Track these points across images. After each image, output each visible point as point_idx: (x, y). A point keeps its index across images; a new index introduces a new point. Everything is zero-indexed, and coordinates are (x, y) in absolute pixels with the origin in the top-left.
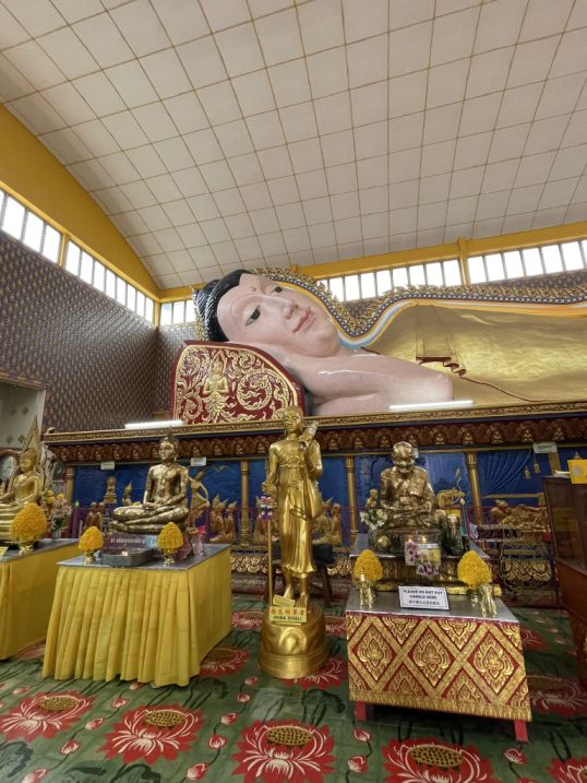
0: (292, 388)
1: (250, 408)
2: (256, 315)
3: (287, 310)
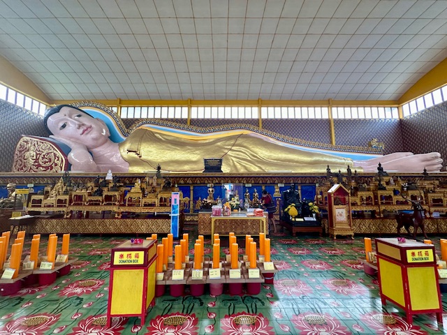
0: (64, 159)
1: (44, 165)
2: (64, 126)
3: (77, 126)
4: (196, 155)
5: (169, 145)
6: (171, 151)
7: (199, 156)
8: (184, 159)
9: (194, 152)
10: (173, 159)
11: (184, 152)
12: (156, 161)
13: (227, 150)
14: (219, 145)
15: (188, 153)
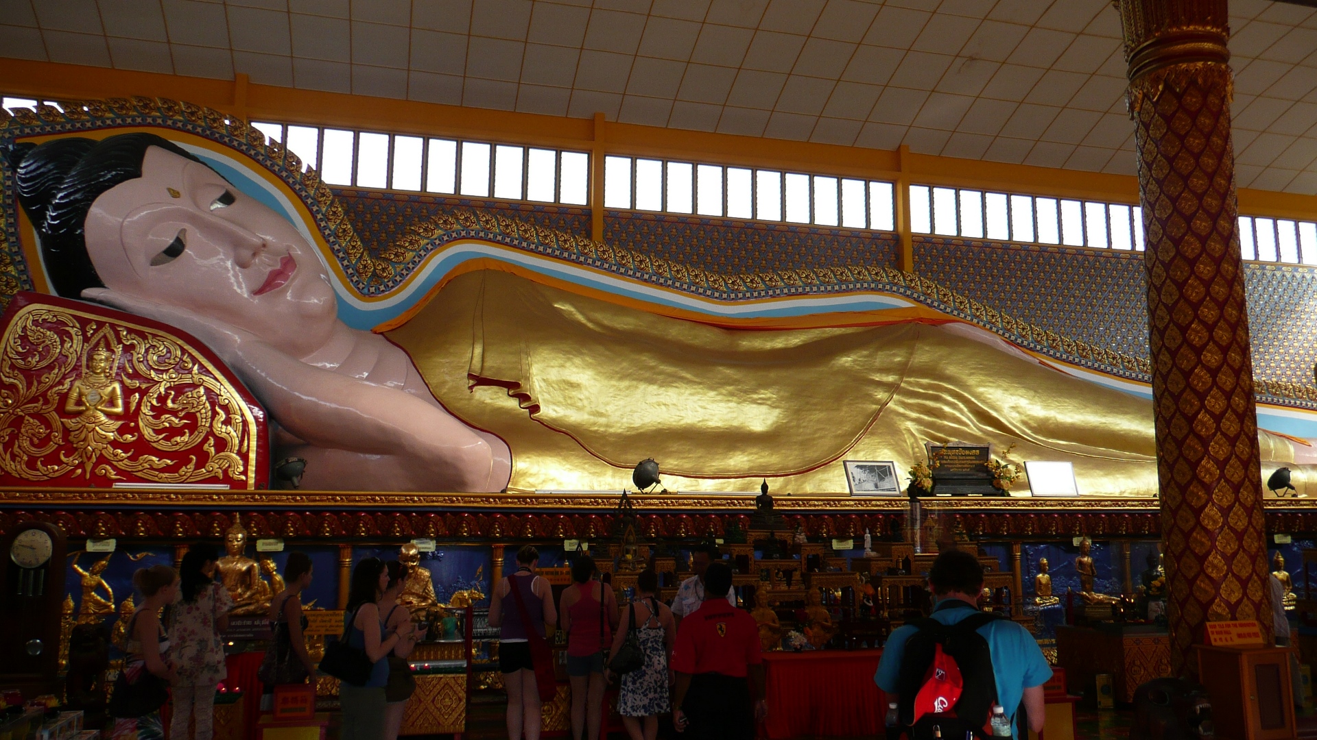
0: (249, 418)
3: (244, 251)
4: (764, 409)
5: (648, 360)
6: (661, 386)
7: (777, 412)
8: (719, 424)
9: (755, 396)
10: (674, 423)
11: (712, 394)
12: (602, 429)
13: (886, 392)
14: (847, 365)
15: (730, 399)
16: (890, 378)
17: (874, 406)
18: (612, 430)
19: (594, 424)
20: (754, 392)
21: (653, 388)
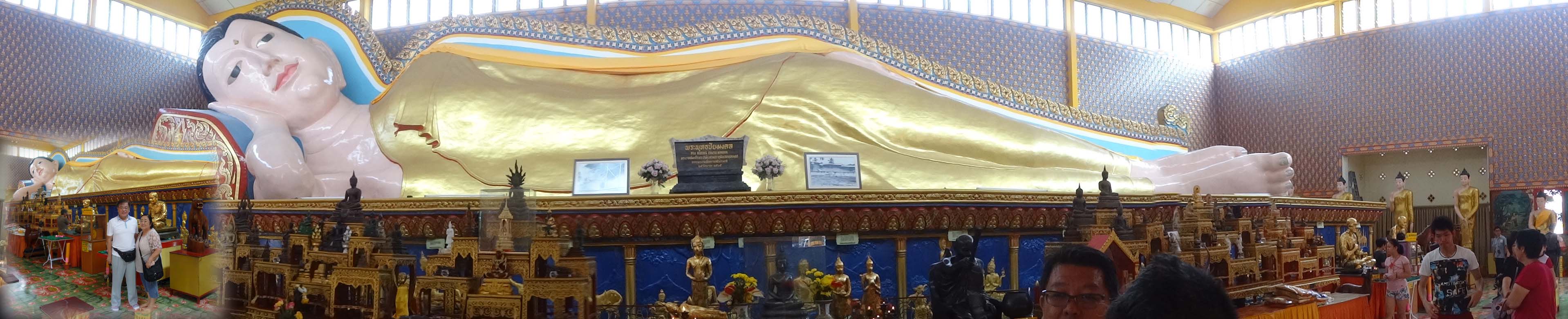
2: (236, 73)
3: (264, 66)
4: (628, 132)
5: (531, 99)
6: (538, 118)
7: (639, 134)
8: (586, 147)
9: (622, 121)
10: (546, 148)
11: (583, 122)
12: (486, 156)
13: (745, 109)
14: (714, 89)
15: (599, 125)
16: (753, 97)
17: (731, 123)
18: (493, 157)
19: (480, 153)
20: (622, 118)
21: (532, 121)
